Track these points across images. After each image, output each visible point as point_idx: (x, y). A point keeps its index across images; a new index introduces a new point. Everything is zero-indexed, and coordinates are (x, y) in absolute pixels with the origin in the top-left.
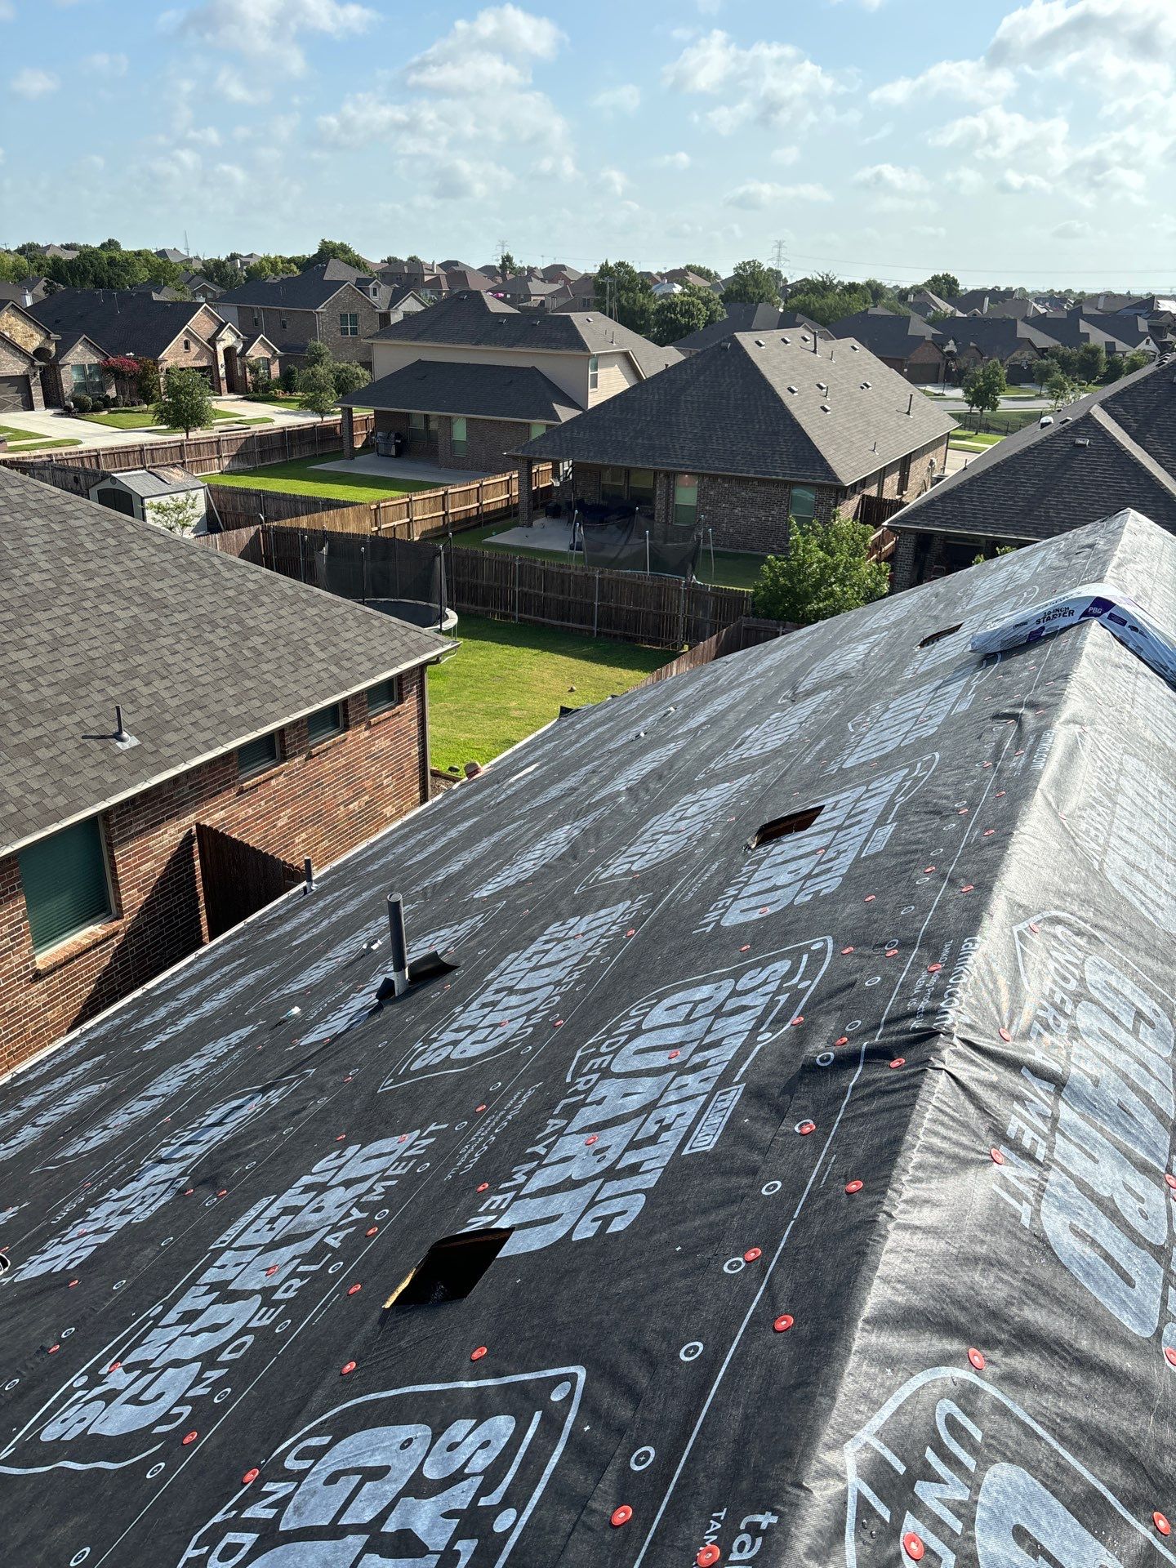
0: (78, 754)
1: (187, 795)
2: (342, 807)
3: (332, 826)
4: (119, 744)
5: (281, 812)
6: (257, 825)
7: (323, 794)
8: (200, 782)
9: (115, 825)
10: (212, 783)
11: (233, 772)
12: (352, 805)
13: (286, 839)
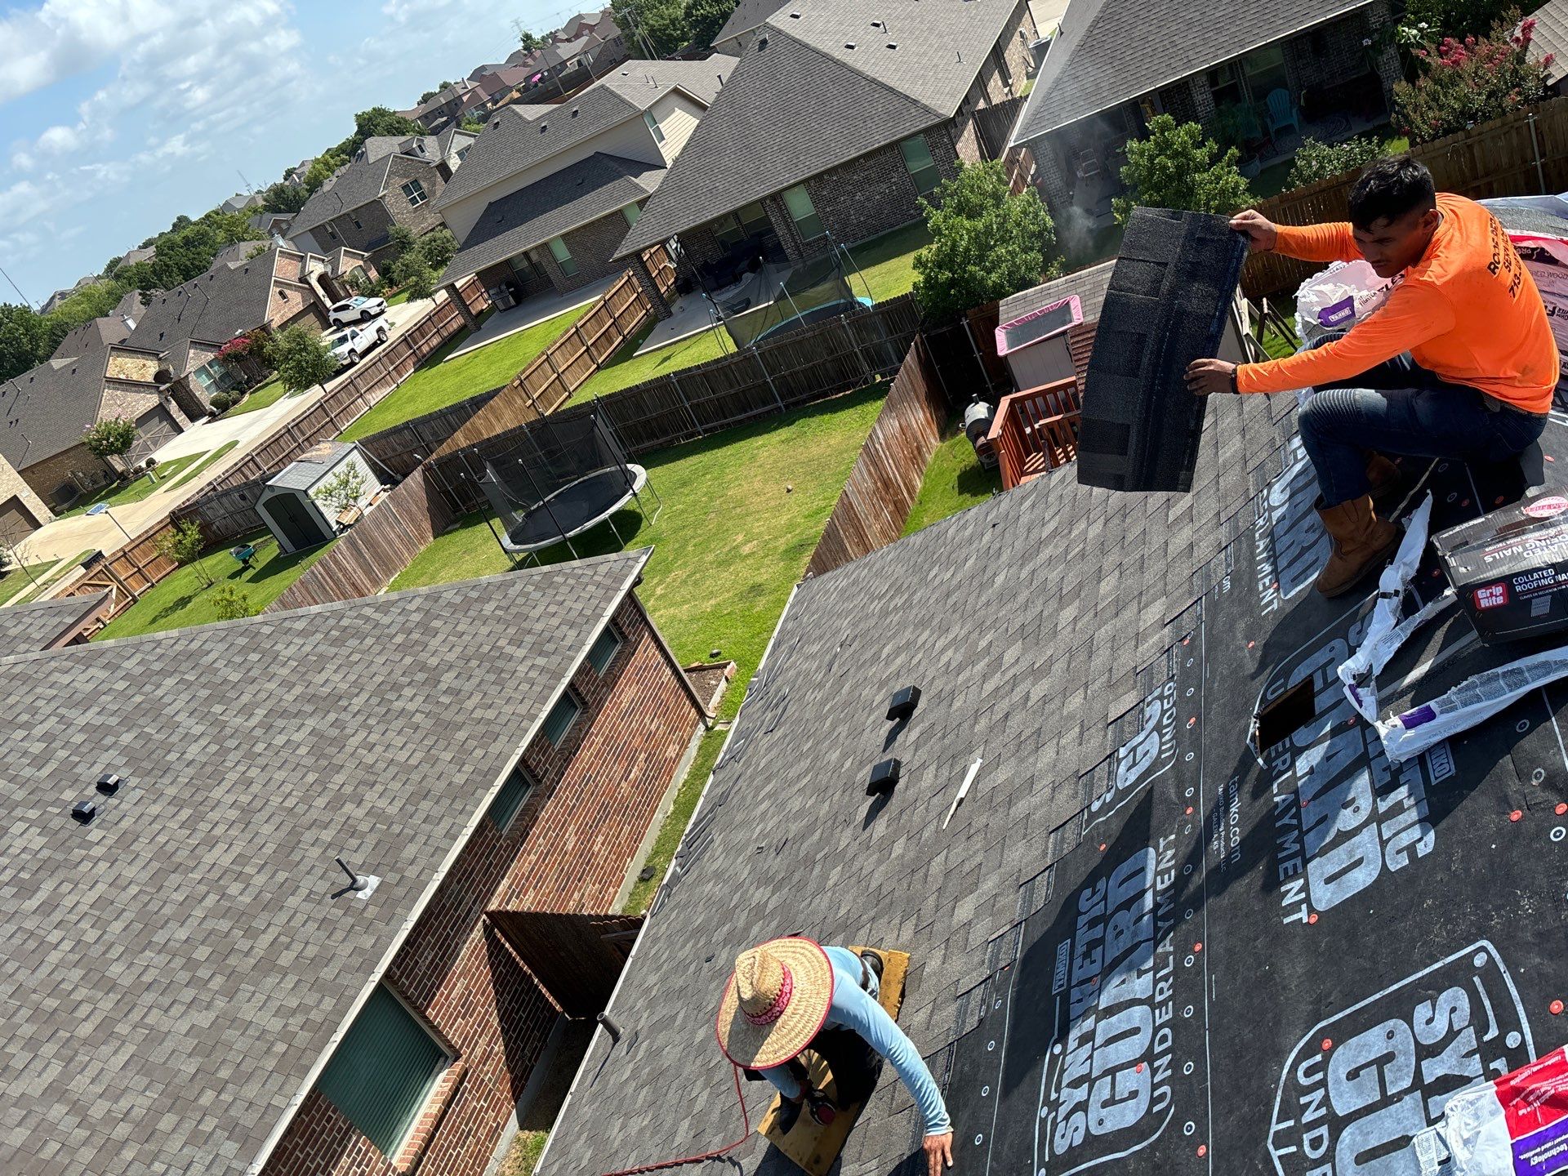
0: (322, 935)
1: (460, 891)
2: (624, 784)
3: (622, 809)
4: (360, 895)
5: (565, 834)
6: (547, 865)
7: (597, 786)
8: (466, 870)
9: (400, 977)
10: (478, 862)
11: (494, 835)
12: (632, 775)
13: (585, 854)
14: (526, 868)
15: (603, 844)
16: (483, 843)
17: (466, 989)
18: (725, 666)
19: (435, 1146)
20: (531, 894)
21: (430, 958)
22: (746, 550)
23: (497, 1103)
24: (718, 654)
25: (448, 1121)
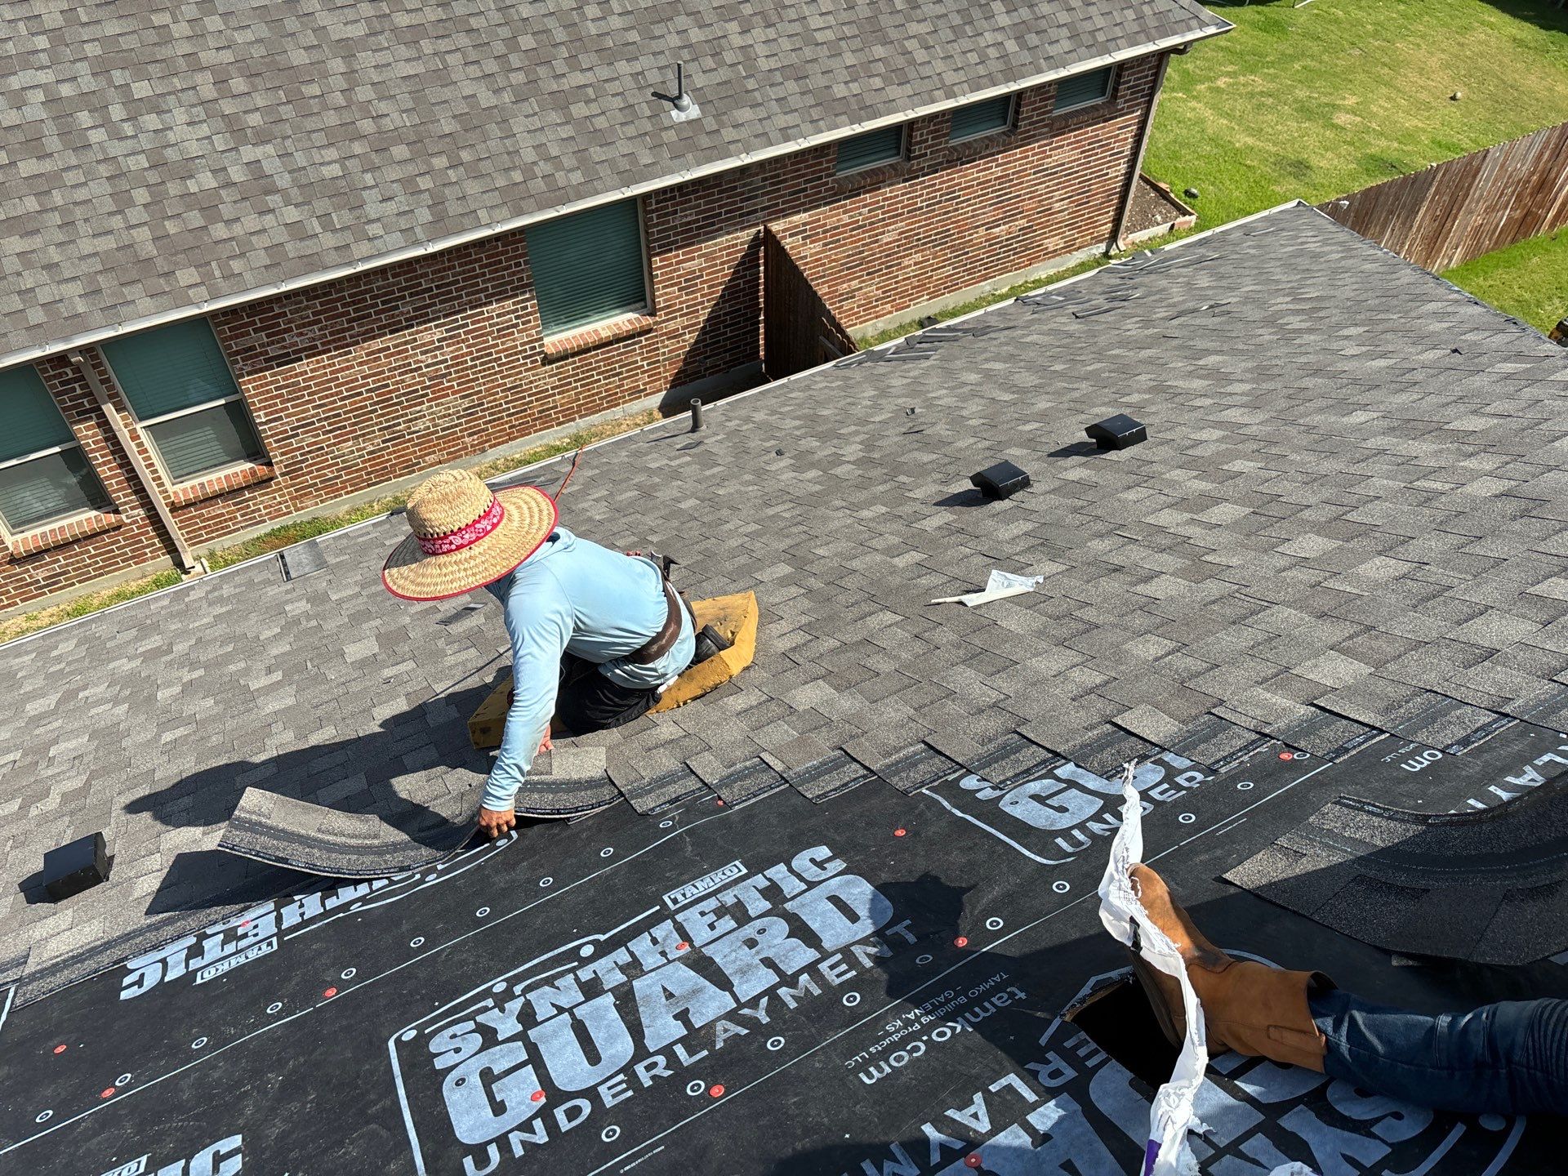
0: (620, 118)
1: (760, 187)
2: (982, 231)
4: (674, 113)
5: (890, 224)
6: (851, 236)
7: (957, 210)
8: (778, 176)
9: (653, 211)
10: (793, 178)
11: (828, 168)
12: (997, 230)
13: (891, 259)
14: (831, 222)
15: (916, 264)
16: (811, 166)
17: (700, 270)
18: (1185, 213)
19: (585, 359)
20: (817, 247)
21: (689, 219)
22: (1341, 119)
23: (655, 374)
24: (1194, 196)
25: (608, 352)
